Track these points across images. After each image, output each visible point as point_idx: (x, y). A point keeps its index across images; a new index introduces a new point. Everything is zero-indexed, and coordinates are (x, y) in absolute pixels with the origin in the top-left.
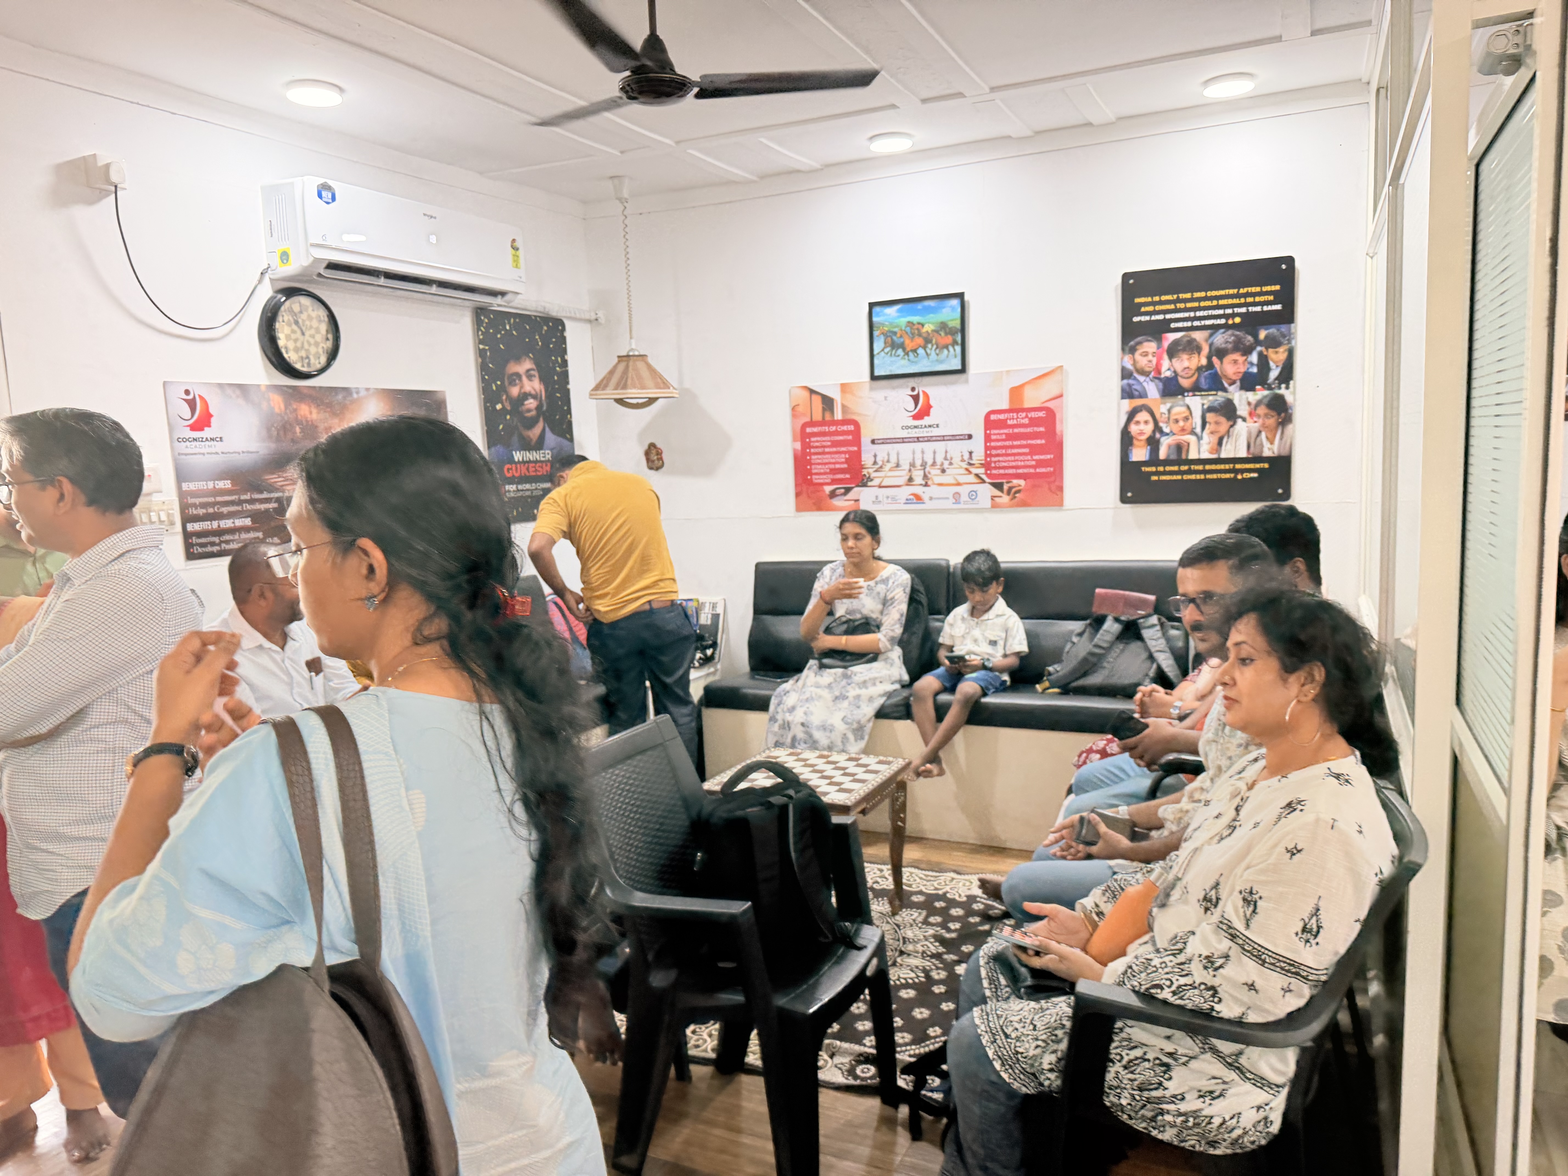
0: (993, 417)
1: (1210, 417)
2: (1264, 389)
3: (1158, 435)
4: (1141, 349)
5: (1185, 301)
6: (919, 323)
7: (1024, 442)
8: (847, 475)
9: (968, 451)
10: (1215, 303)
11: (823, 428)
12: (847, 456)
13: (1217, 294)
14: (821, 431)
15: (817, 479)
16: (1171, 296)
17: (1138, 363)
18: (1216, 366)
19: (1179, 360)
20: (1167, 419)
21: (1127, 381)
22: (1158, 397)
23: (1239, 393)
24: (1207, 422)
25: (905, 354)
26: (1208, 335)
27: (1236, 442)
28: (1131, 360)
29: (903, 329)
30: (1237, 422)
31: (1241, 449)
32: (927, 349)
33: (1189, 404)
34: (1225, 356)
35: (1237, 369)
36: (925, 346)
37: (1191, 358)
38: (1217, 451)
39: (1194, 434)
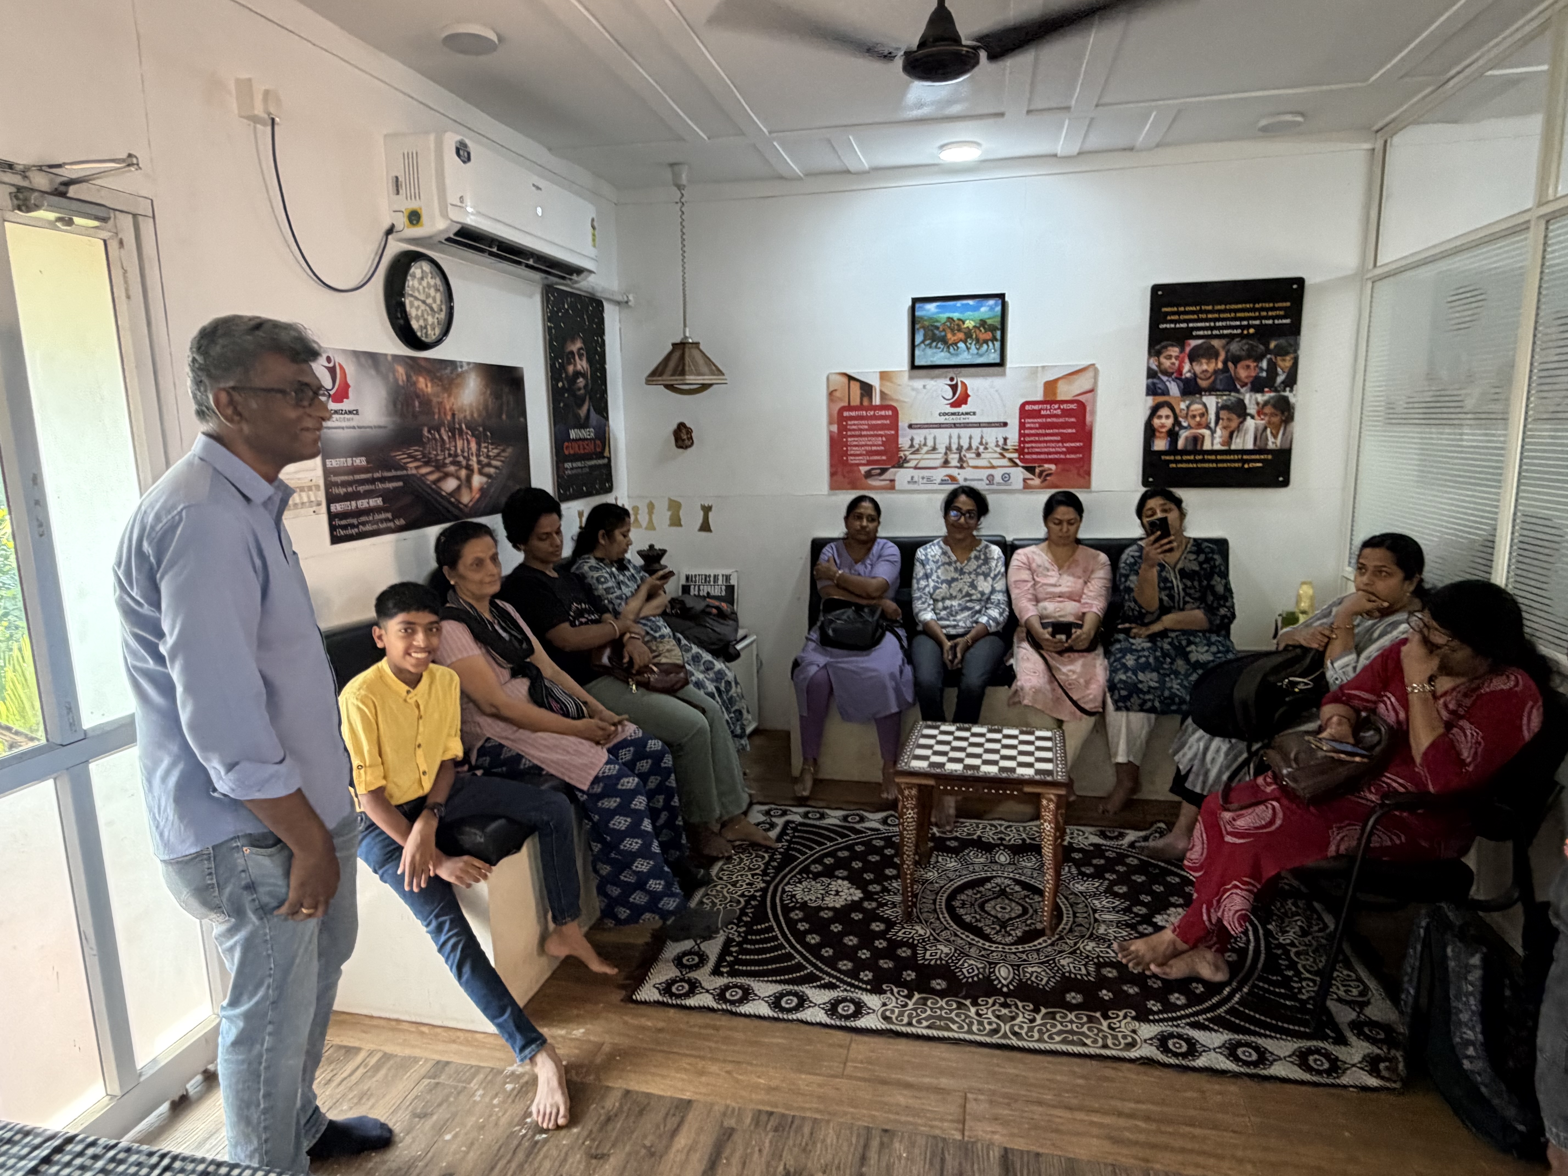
0: (1027, 407)
1: (1223, 414)
2: (1271, 391)
3: (1177, 428)
4: (1166, 353)
5: (1207, 312)
6: (959, 320)
7: (1056, 431)
8: (883, 456)
9: (1003, 437)
10: (1233, 315)
11: (861, 412)
12: (884, 439)
13: (1235, 308)
14: (859, 415)
15: (853, 460)
16: (1194, 307)
17: (1163, 365)
18: (1231, 370)
19: (1198, 364)
20: (1185, 415)
21: (1152, 380)
22: (1179, 395)
23: (1250, 394)
24: (1220, 419)
25: (946, 346)
26: (1225, 343)
27: (1244, 436)
28: (1157, 362)
29: (944, 324)
30: (1246, 419)
31: (1249, 442)
32: (967, 344)
33: (1205, 402)
34: (1239, 362)
35: (1249, 373)
36: (965, 340)
37: (1209, 362)
38: (1228, 444)
39: (1209, 428)
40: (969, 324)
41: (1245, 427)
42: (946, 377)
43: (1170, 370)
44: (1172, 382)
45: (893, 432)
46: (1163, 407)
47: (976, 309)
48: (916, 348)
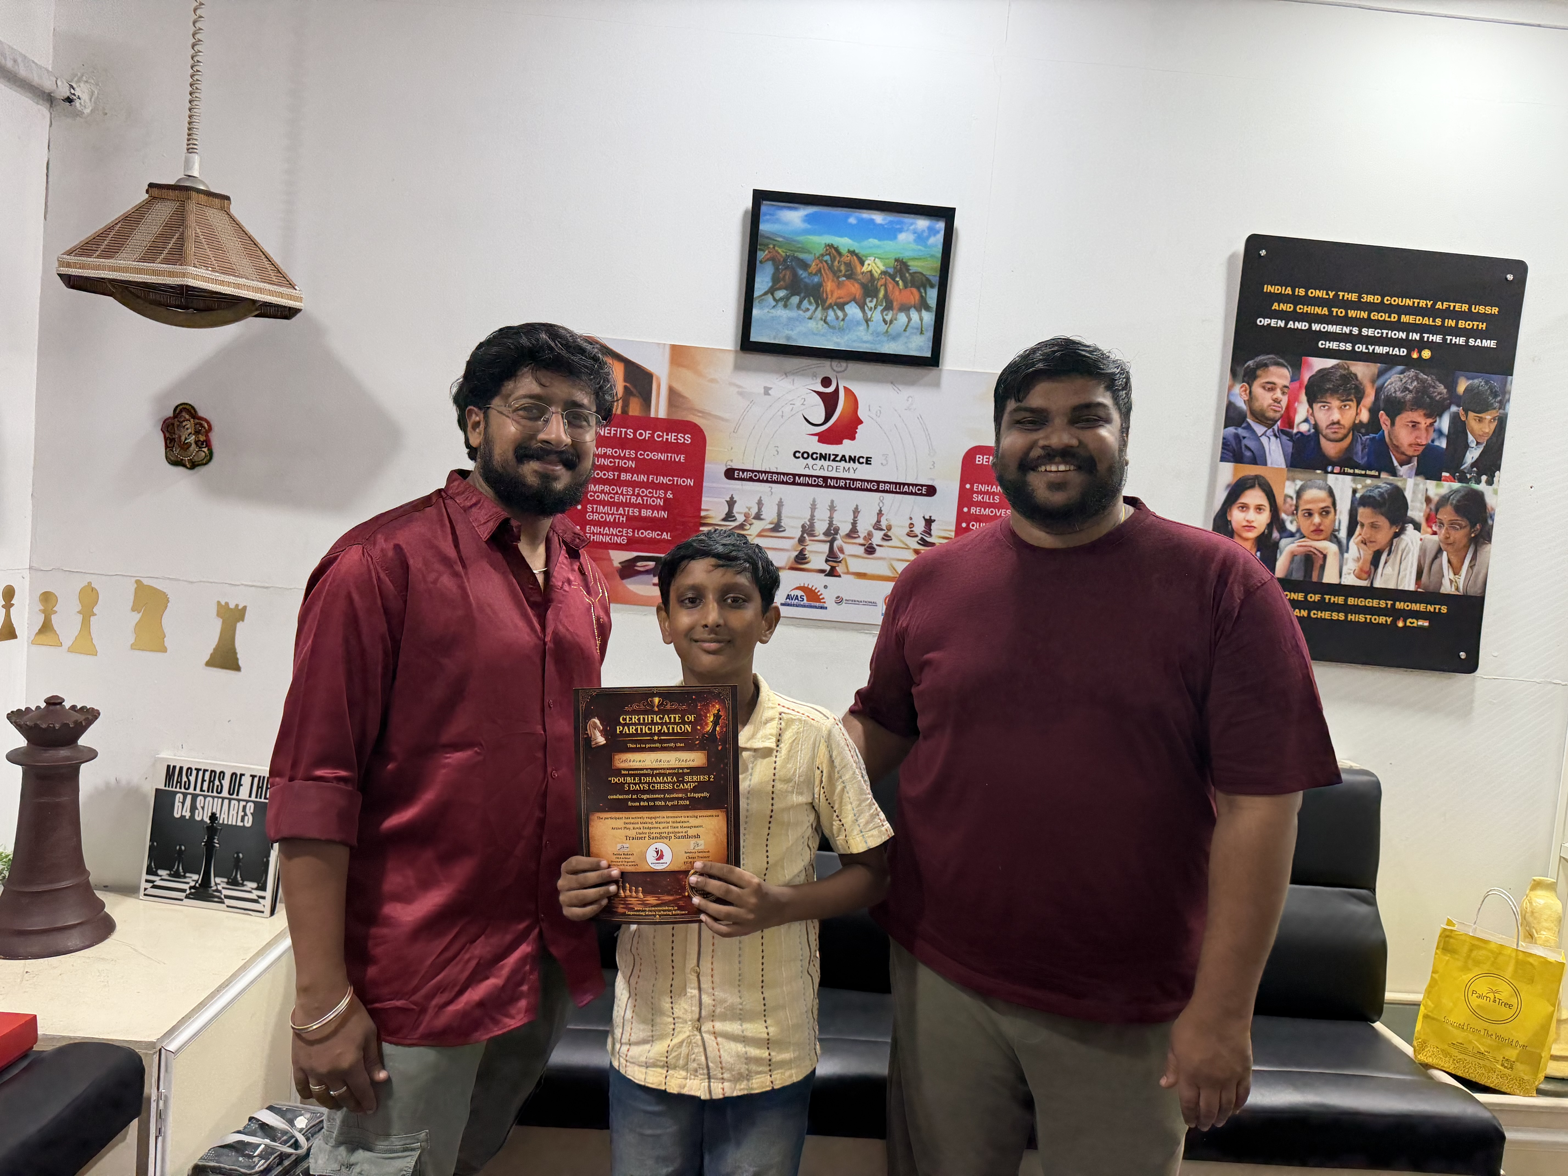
0: (980, 459)
1: (1363, 513)
2: (1453, 478)
3: (1276, 535)
4: (1264, 378)
5: (1348, 305)
6: (852, 254)
8: (665, 533)
9: (924, 517)
10: (1394, 317)
11: (624, 430)
12: (670, 495)
13: (1400, 304)
14: (618, 436)
15: (597, 534)
16: (1325, 292)
17: (1257, 400)
18: (1384, 427)
19: (1324, 406)
20: (1293, 508)
21: (1234, 431)
22: (1284, 466)
23: (1415, 480)
24: (1358, 523)
25: (820, 308)
26: (1376, 371)
27: (1400, 563)
28: (1246, 394)
29: (818, 257)
30: (1405, 530)
31: (1408, 576)
32: (866, 308)
33: (1333, 487)
34: (1399, 413)
35: (1416, 438)
36: (862, 301)
37: (1345, 406)
38: (1369, 576)
39: (1335, 540)
40: (874, 266)
41: (1402, 546)
42: (814, 376)
43: (1271, 414)
44: (1273, 439)
45: (690, 482)
46: (1252, 487)
47: (890, 233)
48: (756, 303)
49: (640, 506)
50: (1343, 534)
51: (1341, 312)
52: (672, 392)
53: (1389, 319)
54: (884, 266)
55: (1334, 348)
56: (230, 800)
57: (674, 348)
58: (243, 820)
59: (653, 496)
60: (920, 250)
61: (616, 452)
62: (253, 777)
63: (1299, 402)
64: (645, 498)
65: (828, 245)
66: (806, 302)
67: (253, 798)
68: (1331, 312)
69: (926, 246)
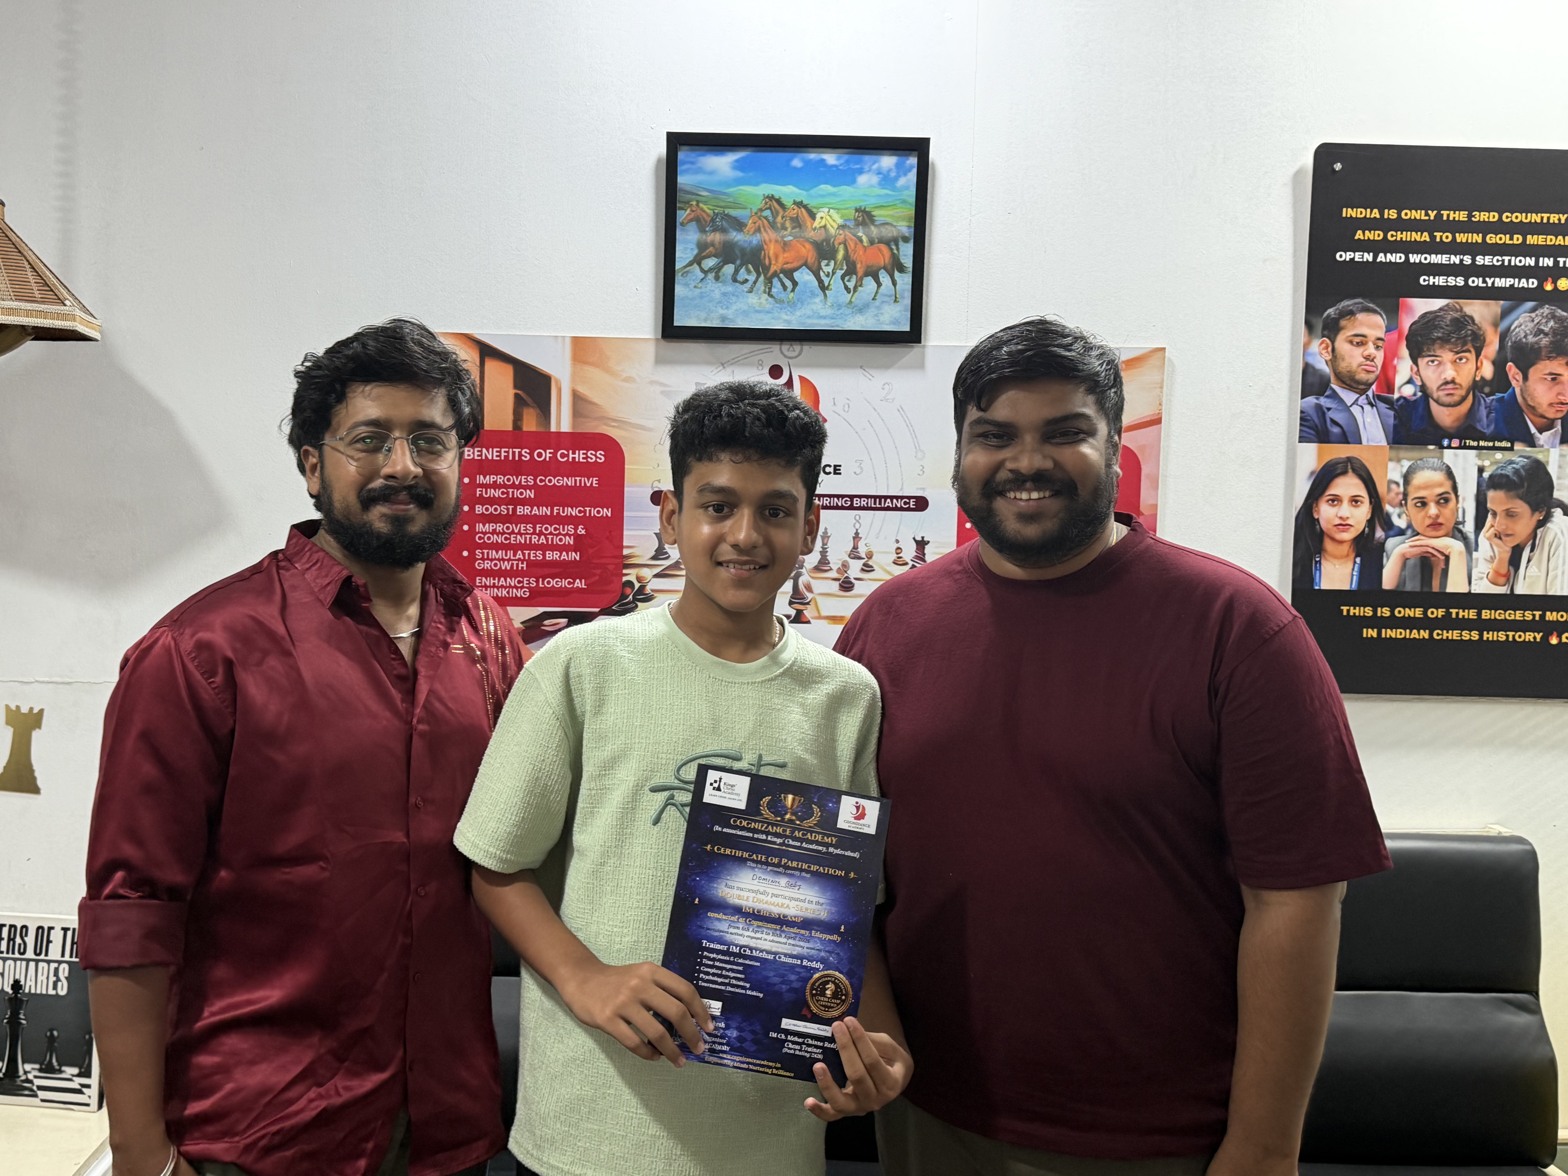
1: (1495, 498)
3: (1379, 533)
4: (1349, 329)
5: (1455, 227)
6: (799, 204)
8: (578, 581)
9: (914, 539)
10: (1518, 239)
11: (517, 451)
12: (581, 531)
13: (1524, 220)
14: (511, 458)
15: (490, 587)
16: (1423, 212)
17: (1343, 359)
18: (1514, 383)
19: (1433, 361)
20: (1401, 497)
21: (1315, 401)
22: (1384, 443)
23: (1561, 450)
24: (1488, 511)
25: (762, 278)
26: (1499, 311)
27: (1549, 561)
28: (1327, 352)
29: (756, 213)
30: (1552, 516)
31: (1559, 577)
32: (822, 274)
33: (1451, 466)
34: (1533, 364)
35: (1559, 394)
36: (816, 263)
37: (1461, 359)
38: (1508, 580)
39: (1459, 535)
40: (829, 219)
41: (1549, 539)
42: (760, 364)
43: (1362, 376)
44: (1367, 408)
45: (606, 512)
46: (1344, 473)
48: (678, 277)
49: (544, 548)
50: (1469, 527)
51: (1447, 237)
52: (577, 397)
53: (1511, 242)
54: (841, 217)
55: (1441, 284)
56: (37, 962)
57: (577, 342)
58: (55, 987)
59: (560, 534)
60: (887, 195)
61: (509, 480)
62: (65, 930)
63: (1399, 358)
64: (550, 537)
65: (768, 197)
66: (743, 270)
67: (67, 958)
68: (1432, 237)
69: (894, 189)
